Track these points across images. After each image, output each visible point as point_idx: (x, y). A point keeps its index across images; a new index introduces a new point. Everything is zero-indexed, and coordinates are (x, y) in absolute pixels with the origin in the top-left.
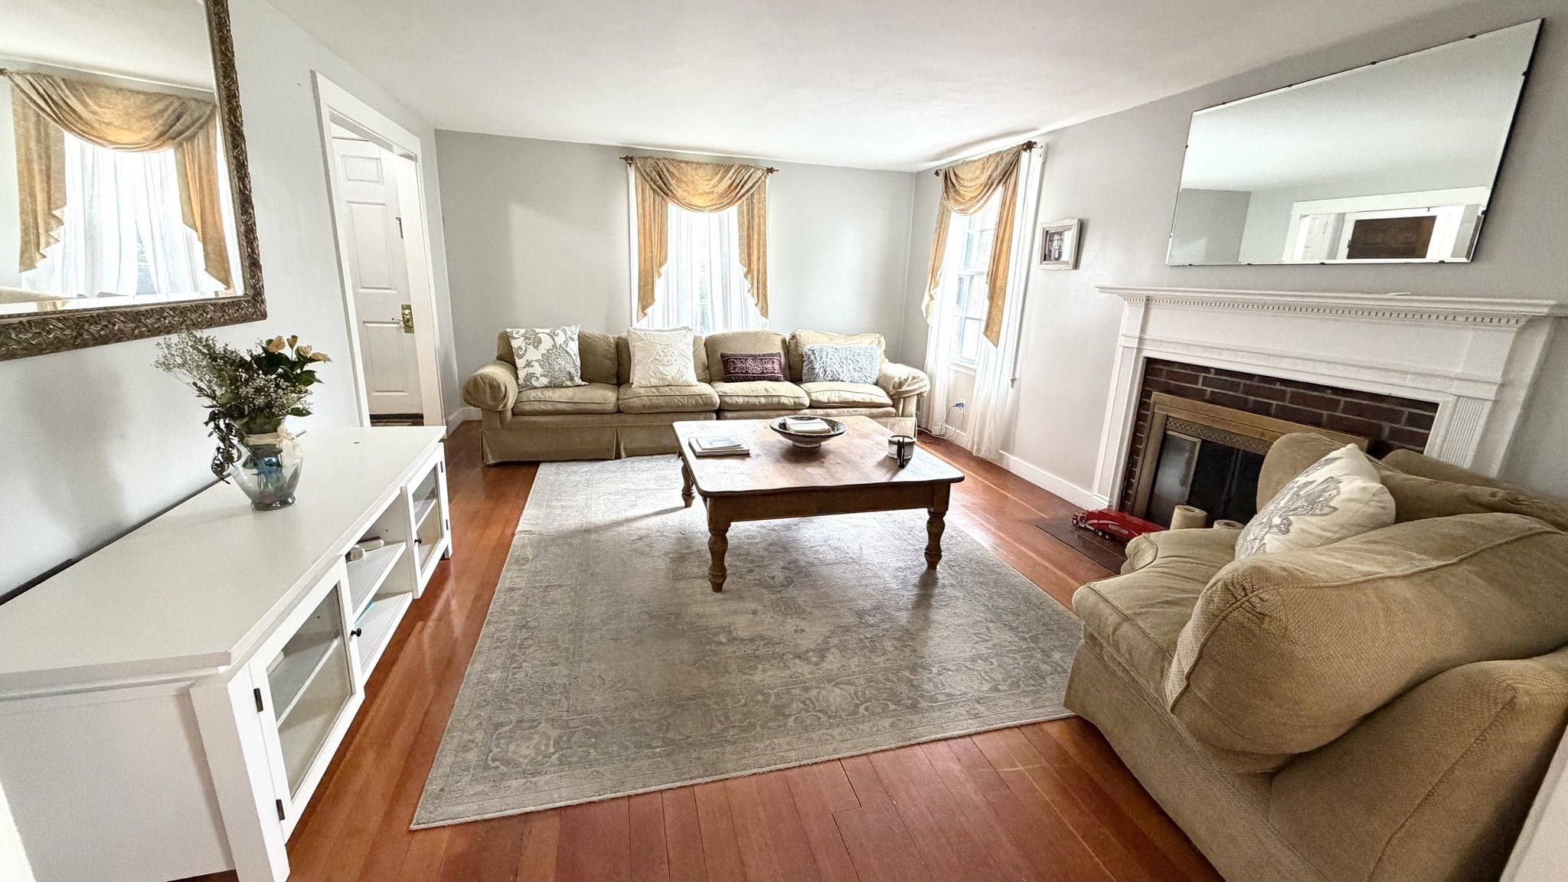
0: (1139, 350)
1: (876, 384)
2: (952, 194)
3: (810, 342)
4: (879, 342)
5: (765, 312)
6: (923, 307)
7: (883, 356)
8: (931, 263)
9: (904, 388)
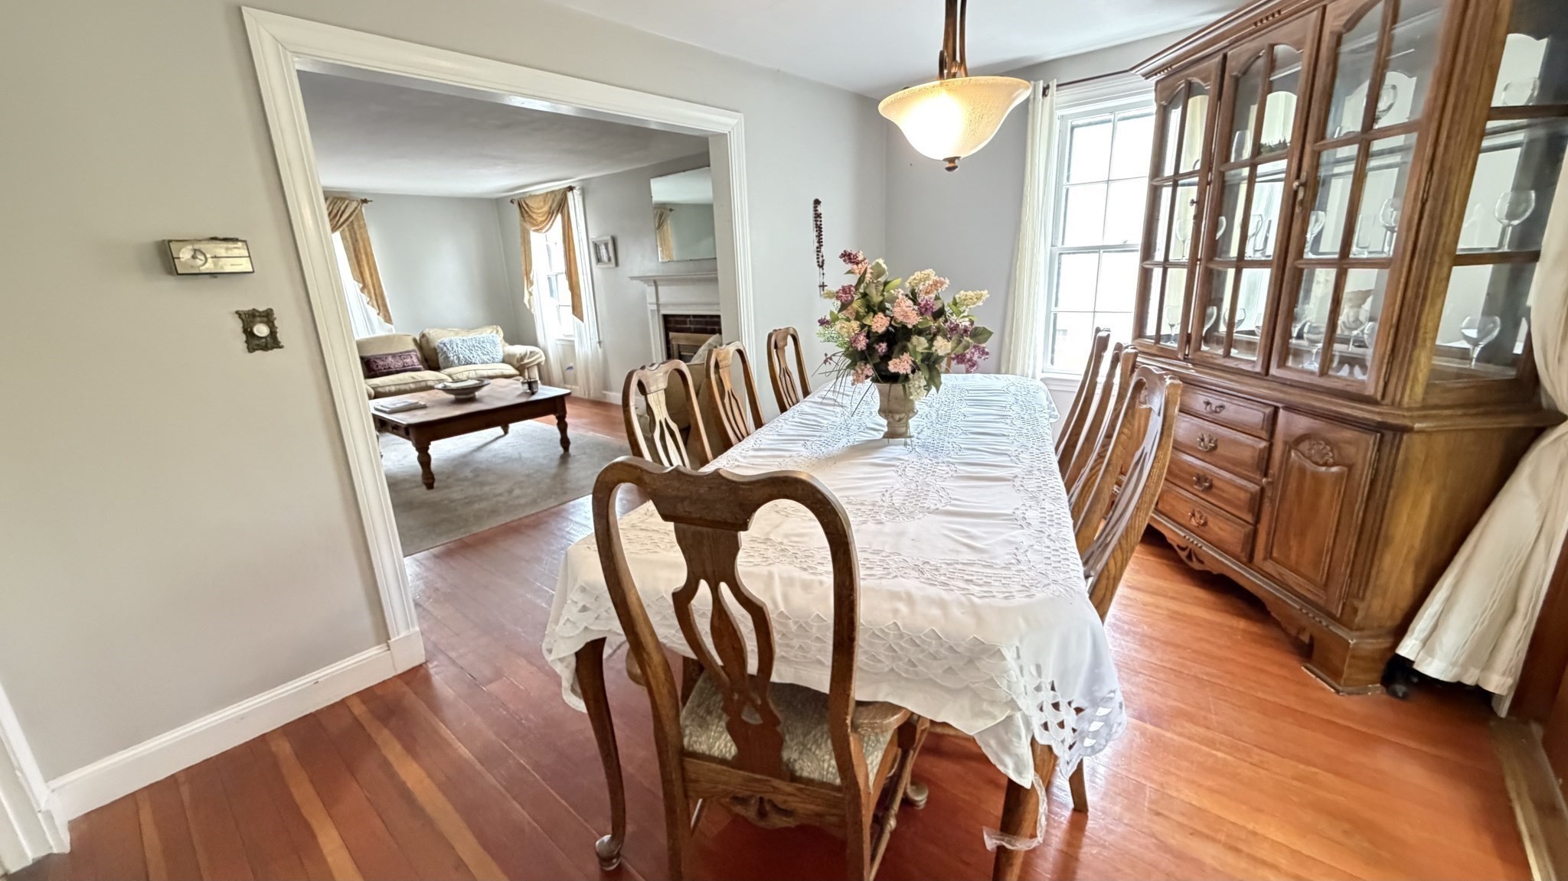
0: (658, 310)
1: (503, 361)
2: (527, 218)
3: (439, 337)
4: (497, 332)
5: (388, 319)
6: (526, 301)
7: (503, 342)
8: (523, 268)
9: (526, 361)
